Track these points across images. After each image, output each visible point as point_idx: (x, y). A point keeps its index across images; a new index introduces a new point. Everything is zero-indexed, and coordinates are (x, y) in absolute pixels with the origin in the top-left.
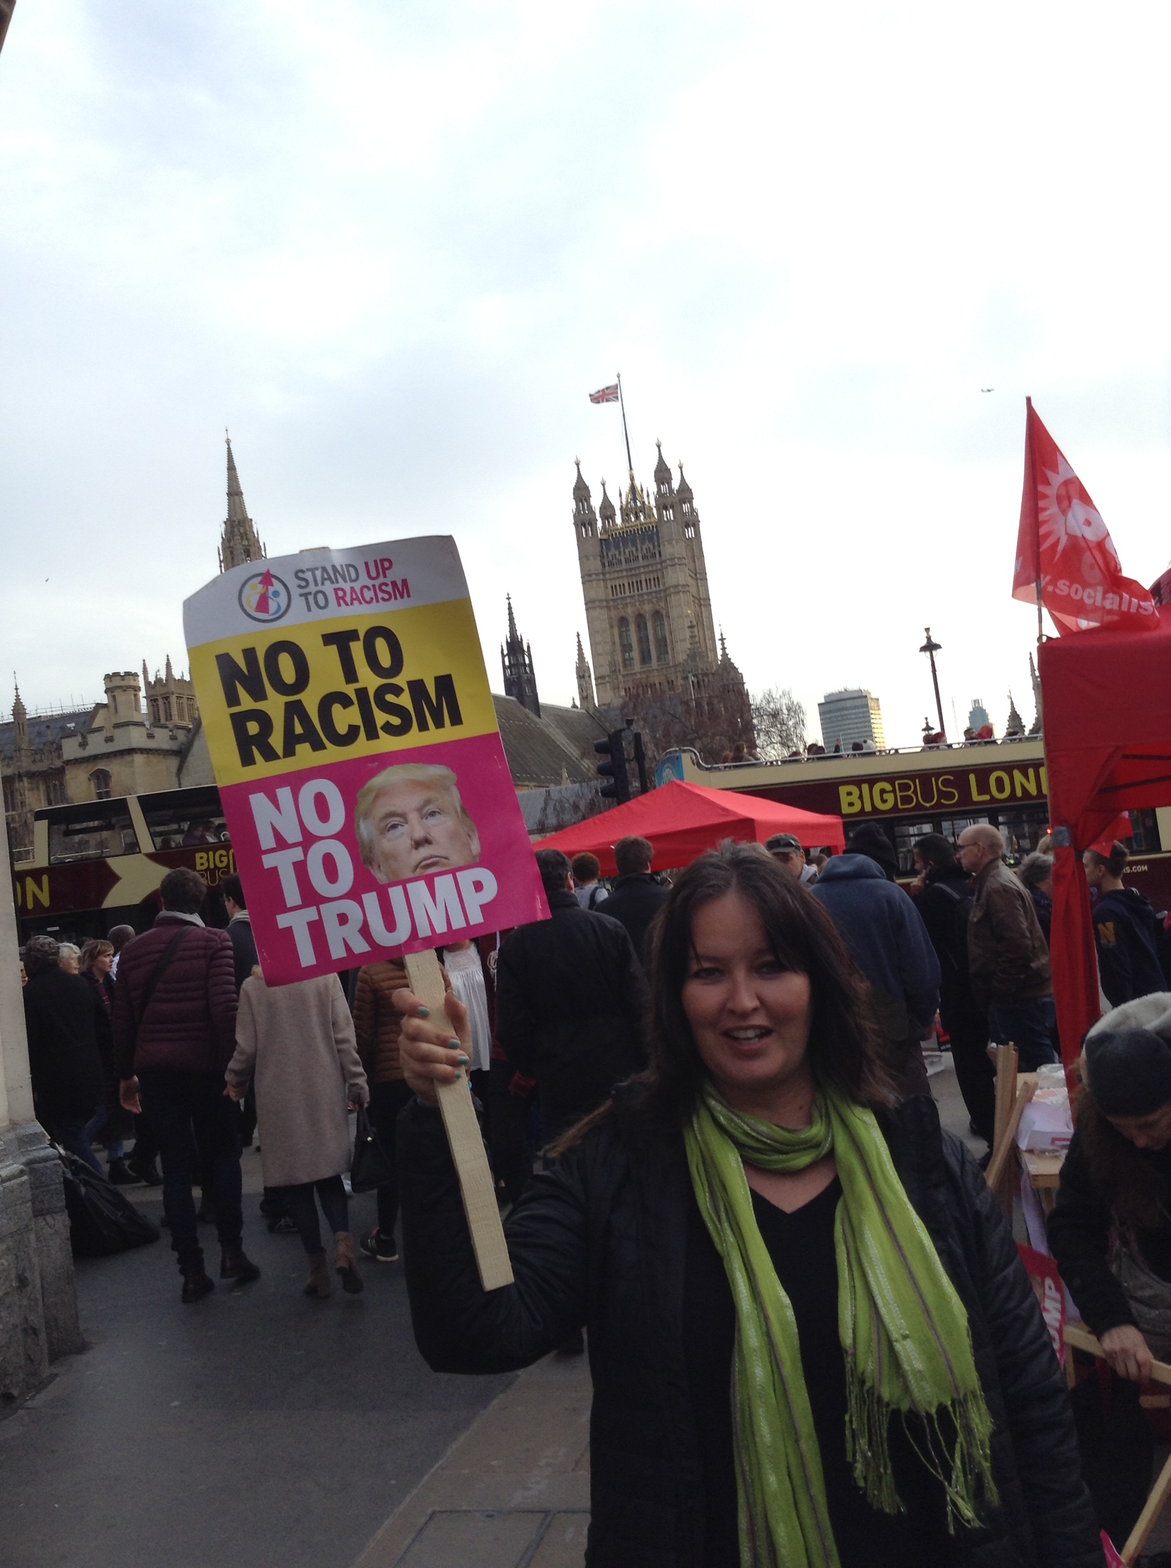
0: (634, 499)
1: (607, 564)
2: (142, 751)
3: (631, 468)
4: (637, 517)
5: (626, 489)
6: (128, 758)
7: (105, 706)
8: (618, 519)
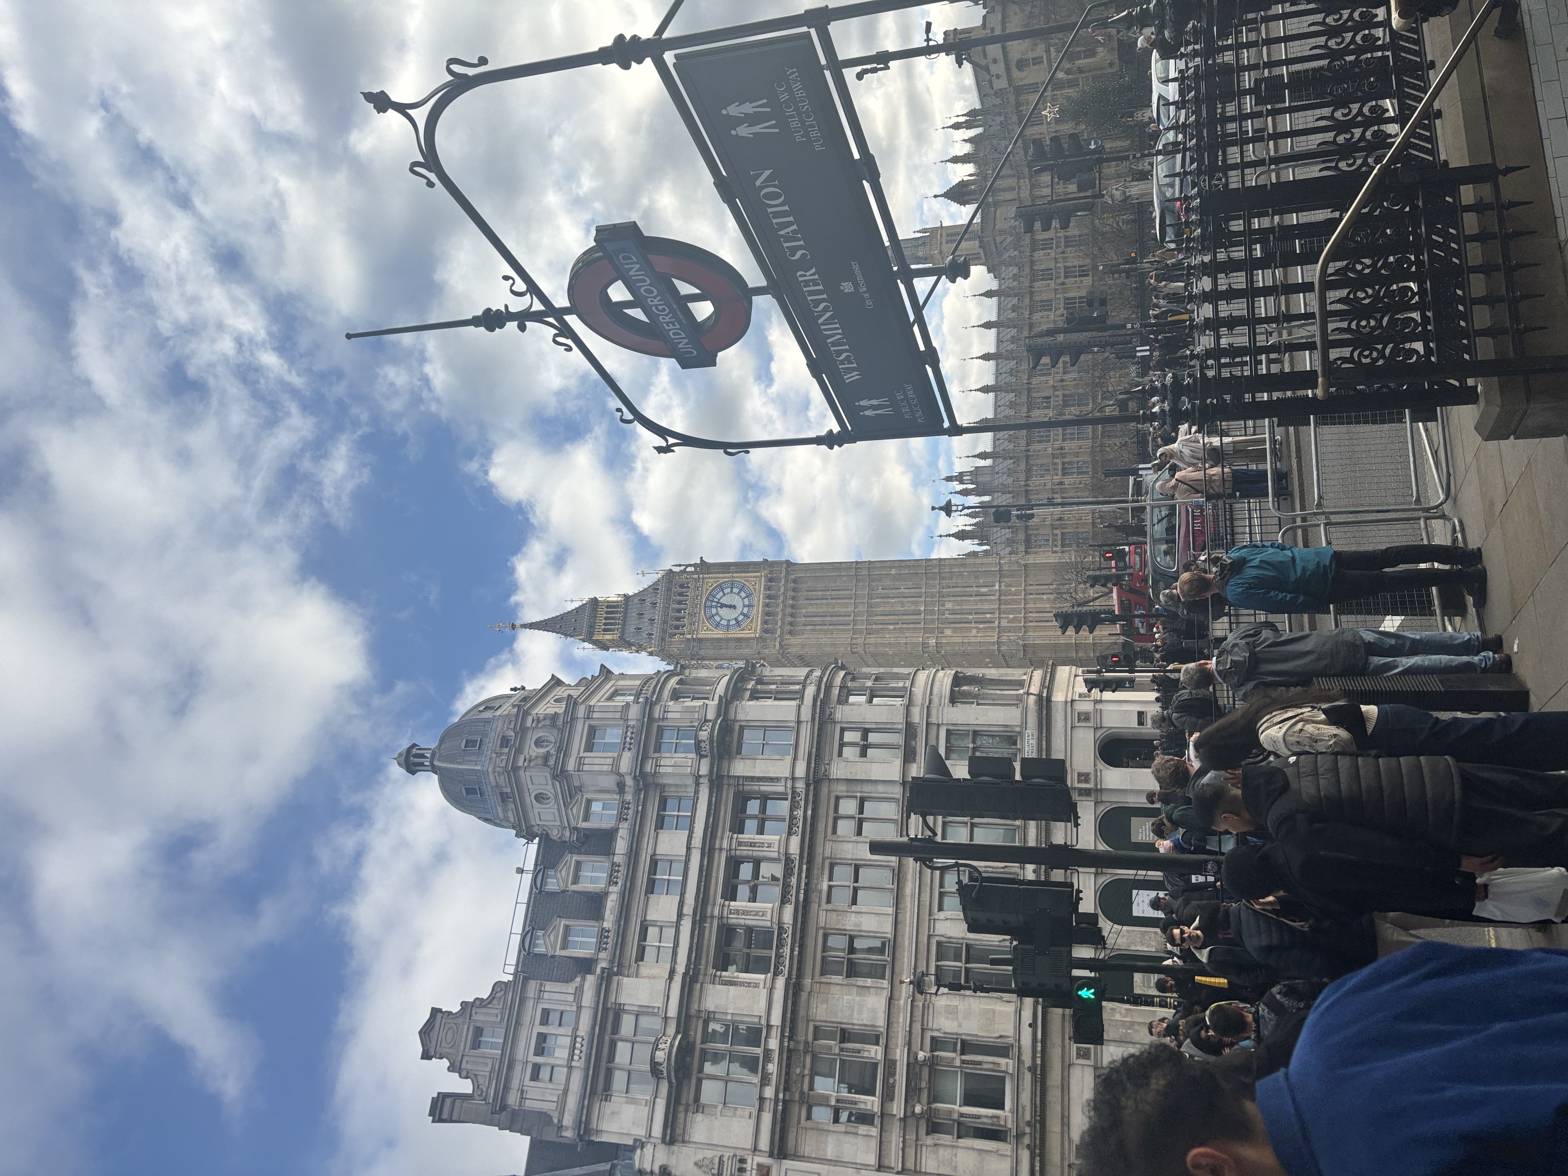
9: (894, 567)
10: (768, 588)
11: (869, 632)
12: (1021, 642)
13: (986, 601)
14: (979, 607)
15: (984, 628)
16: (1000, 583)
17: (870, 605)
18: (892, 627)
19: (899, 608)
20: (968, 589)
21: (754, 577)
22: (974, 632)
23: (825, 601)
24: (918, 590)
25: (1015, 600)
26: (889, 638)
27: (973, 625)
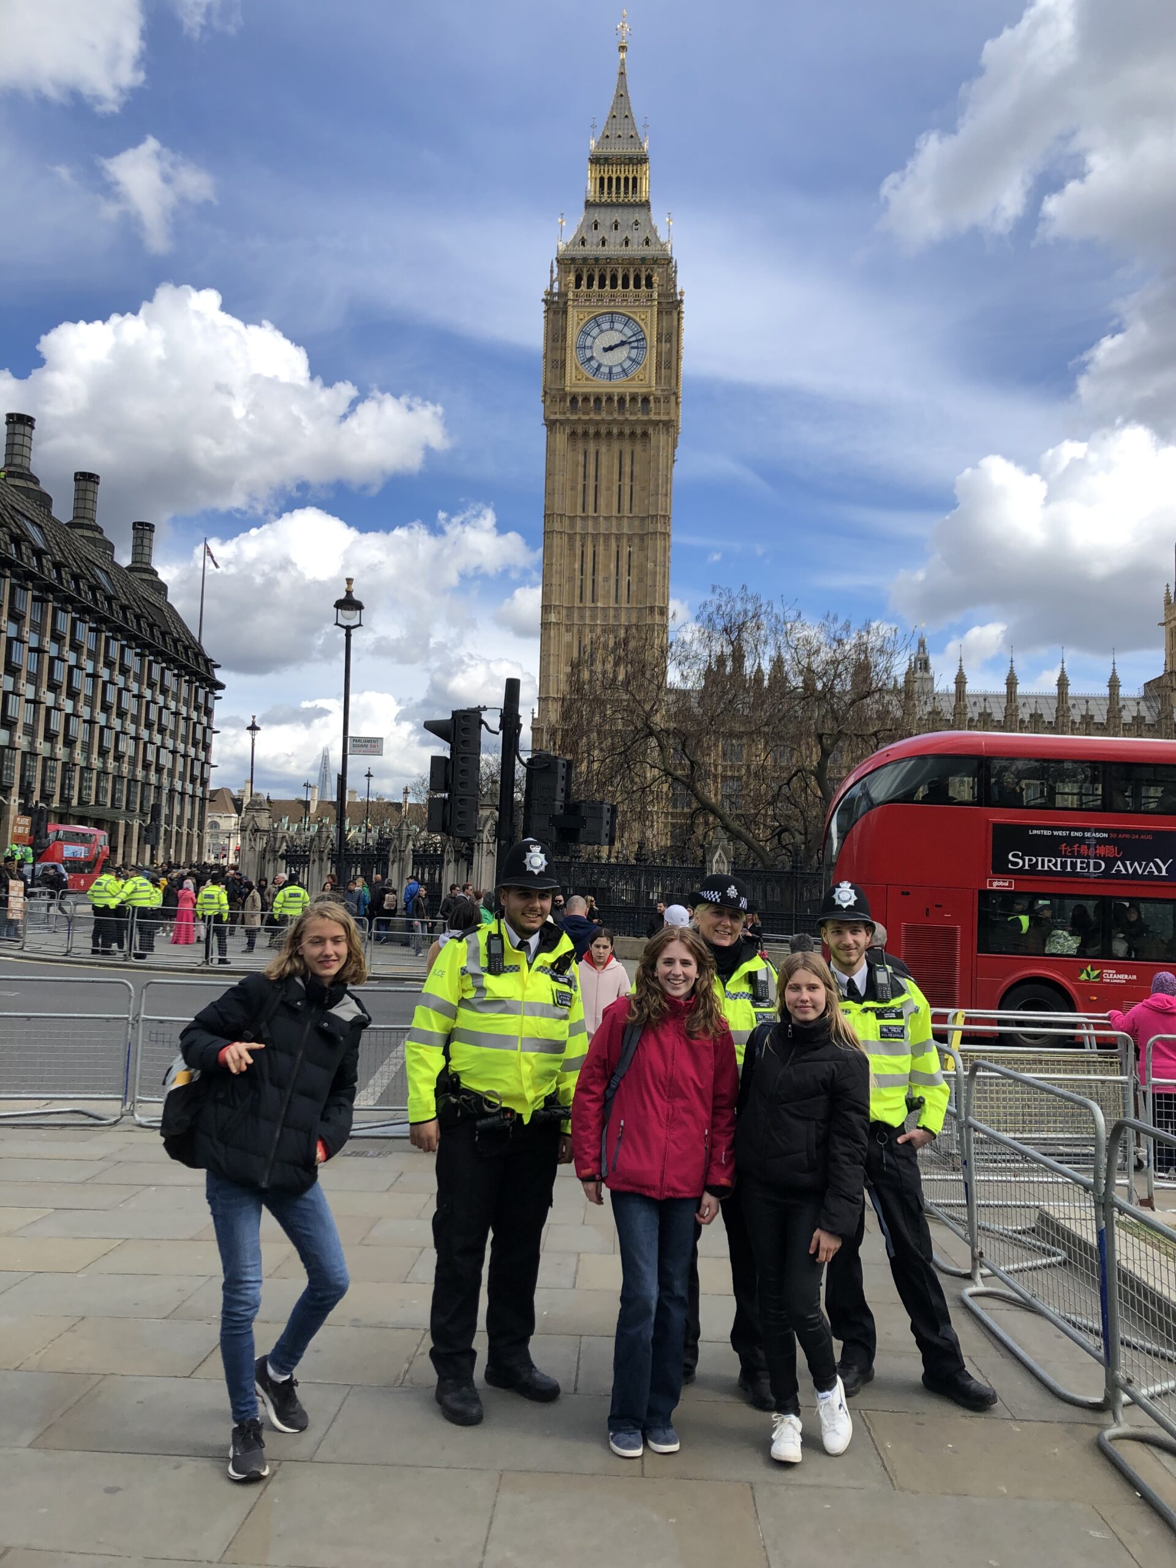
9: (655, 565)
10: (633, 398)
11: (571, 537)
17: (607, 537)
18: (577, 566)
19: (602, 574)
21: (650, 378)
22: (568, 669)
23: (616, 477)
24: (625, 597)
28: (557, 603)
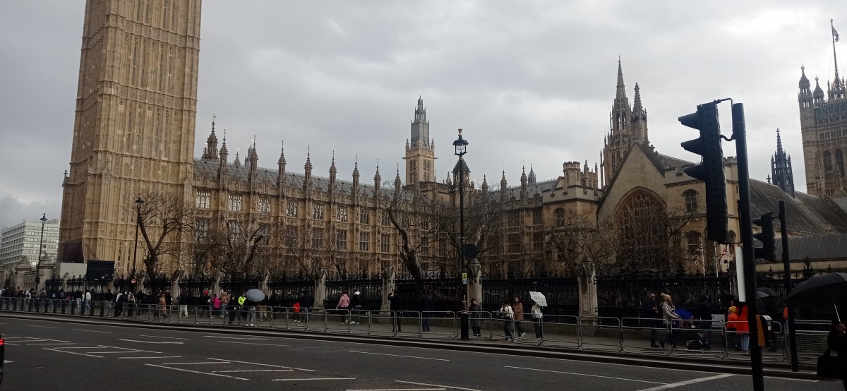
0: (838, 87)
1: (818, 121)
2: (581, 200)
3: (836, 70)
4: (839, 96)
5: (832, 80)
6: (574, 203)
7: (562, 178)
8: (826, 98)
9: (192, 71)
12: (104, 172)
13: (151, 147)
14: (145, 140)
15: (123, 142)
16: (168, 162)
17: (155, 42)
18: (131, 57)
19: (150, 68)
20: (164, 133)
22: (120, 132)
24: (167, 88)
25: (148, 173)
26: (121, 52)
27: (126, 132)
28: (116, 81)
